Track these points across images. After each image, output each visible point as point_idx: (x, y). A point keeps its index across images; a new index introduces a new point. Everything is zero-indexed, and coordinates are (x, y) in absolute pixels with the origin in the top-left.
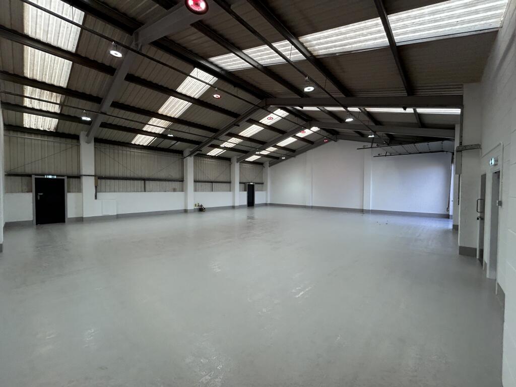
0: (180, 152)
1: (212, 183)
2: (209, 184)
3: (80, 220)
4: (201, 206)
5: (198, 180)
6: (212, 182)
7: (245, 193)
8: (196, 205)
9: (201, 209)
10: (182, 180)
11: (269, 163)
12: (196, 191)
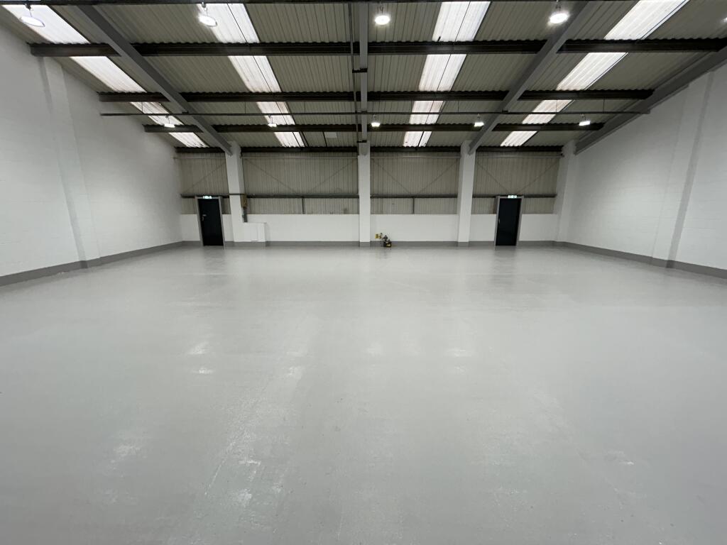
1: (413, 199)
2: (408, 201)
3: (233, 245)
4: (386, 238)
5: (378, 194)
6: (413, 197)
8: (377, 236)
9: (386, 244)
10: (356, 196)
11: (576, 144)
12: (377, 213)
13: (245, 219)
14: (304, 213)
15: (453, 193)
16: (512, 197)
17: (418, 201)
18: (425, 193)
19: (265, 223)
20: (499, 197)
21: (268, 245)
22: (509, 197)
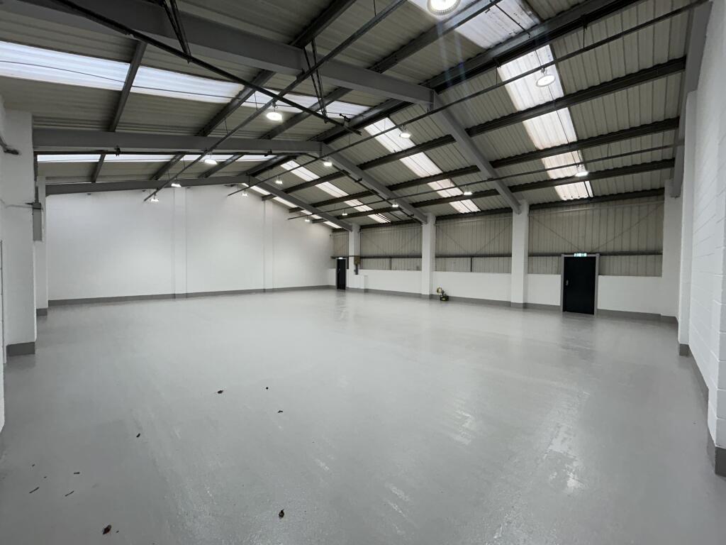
1: (472, 259)
3: (350, 290)
4: (443, 292)
8: (435, 290)
9: (445, 298)
12: (441, 270)
13: (356, 272)
14: (391, 269)
15: (506, 252)
16: (580, 255)
17: (475, 260)
18: (483, 252)
19: (365, 276)
20: (563, 256)
21: (367, 291)
22: (575, 255)
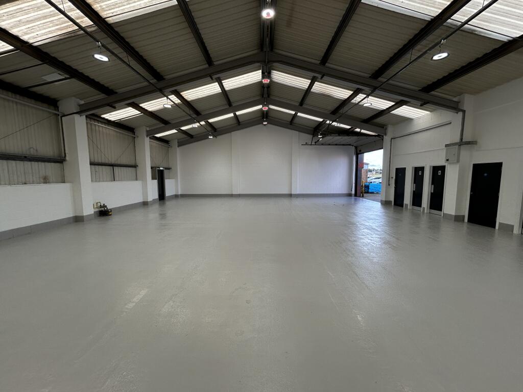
0: (52, 102)
1: (112, 168)
2: (108, 169)
4: (104, 206)
5: (96, 161)
6: (112, 165)
7: (156, 182)
9: (104, 213)
10: (60, 160)
11: (178, 142)
15: (132, 163)
20: (157, 169)
22: (161, 169)
